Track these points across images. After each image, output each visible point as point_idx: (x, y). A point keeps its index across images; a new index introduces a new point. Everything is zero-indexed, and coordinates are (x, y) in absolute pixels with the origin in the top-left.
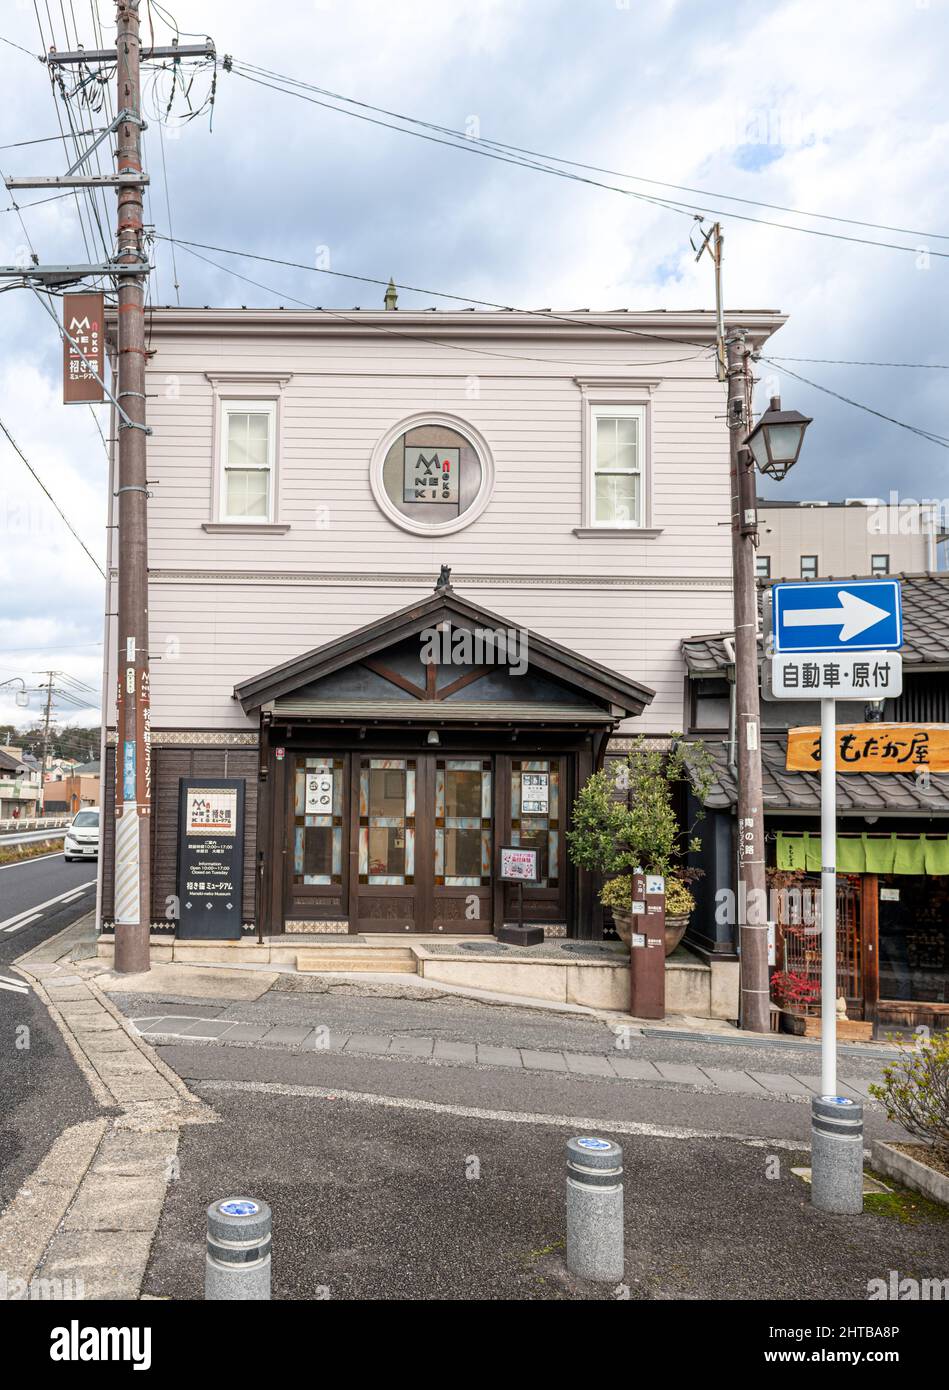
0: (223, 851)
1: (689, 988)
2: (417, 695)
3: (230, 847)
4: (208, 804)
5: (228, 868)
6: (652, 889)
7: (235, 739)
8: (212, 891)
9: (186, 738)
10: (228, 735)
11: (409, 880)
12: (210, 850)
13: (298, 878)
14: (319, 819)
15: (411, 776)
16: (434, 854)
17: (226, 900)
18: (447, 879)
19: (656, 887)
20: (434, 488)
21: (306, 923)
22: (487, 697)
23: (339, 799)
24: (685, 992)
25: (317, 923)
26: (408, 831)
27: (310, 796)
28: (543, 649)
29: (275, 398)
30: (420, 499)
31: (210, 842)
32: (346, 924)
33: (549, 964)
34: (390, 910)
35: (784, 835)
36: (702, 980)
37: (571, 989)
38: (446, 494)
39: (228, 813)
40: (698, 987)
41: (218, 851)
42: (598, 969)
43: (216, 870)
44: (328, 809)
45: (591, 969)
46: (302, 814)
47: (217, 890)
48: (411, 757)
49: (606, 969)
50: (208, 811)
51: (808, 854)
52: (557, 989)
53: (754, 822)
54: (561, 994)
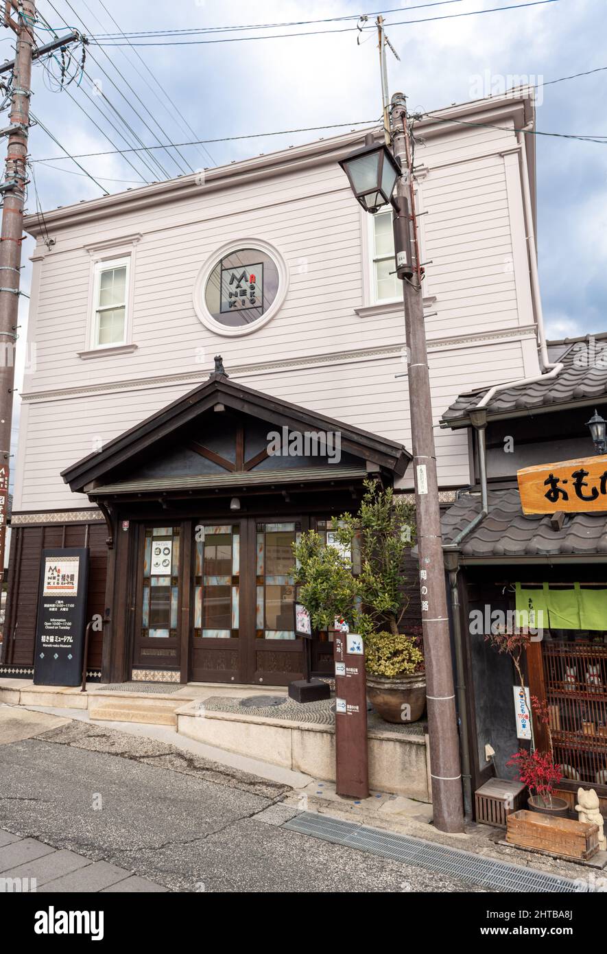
0: (67, 609)
1: (404, 764)
2: (229, 469)
3: (72, 606)
4: (59, 570)
5: (70, 624)
6: (352, 649)
7: (94, 516)
8: (59, 643)
9: (61, 517)
10: (89, 513)
11: (234, 633)
12: (59, 608)
13: (145, 631)
14: (161, 579)
15: (236, 539)
16: (256, 610)
17: (67, 651)
18: (267, 632)
19: (356, 646)
20: (244, 297)
21: (148, 672)
22: (287, 465)
23: (176, 563)
24: (399, 766)
25: (156, 673)
26: (234, 589)
27: (155, 559)
28: (299, 416)
29: (128, 254)
30: (233, 308)
31: (59, 602)
32: (179, 674)
33: (276, 726)
34: (219, 661)
35: (523, 587)
36: (417, 754)
37: (295, 754)
38: (253, 302)
39: (72, 576)
40: (414, 763)
41: (64, 609)
42: (318, 734)
43: (62, 626)
44: (168, 571)
45: (312, 733)
46: (149, 575)
47: (62, 642)
48: (235, 522)
49: (325, 735)
50: (58, 576)
51: (550, 609)
52: (283, 753)
53: (428, 574)
54: (287, 759)
